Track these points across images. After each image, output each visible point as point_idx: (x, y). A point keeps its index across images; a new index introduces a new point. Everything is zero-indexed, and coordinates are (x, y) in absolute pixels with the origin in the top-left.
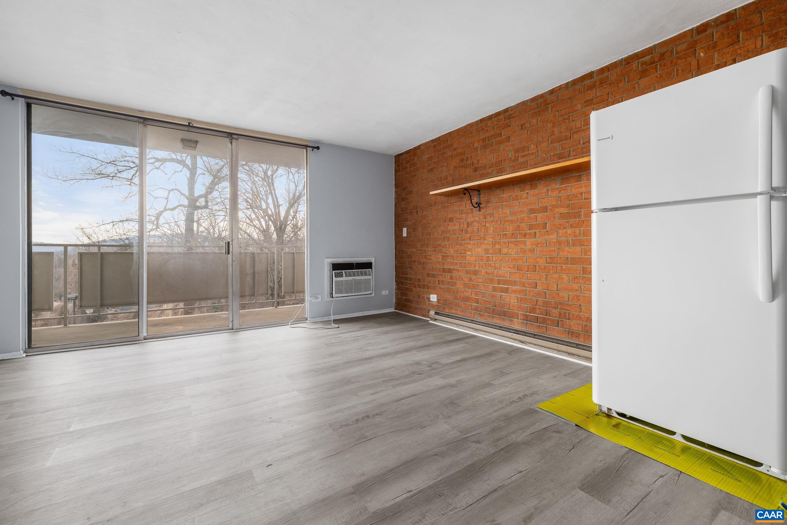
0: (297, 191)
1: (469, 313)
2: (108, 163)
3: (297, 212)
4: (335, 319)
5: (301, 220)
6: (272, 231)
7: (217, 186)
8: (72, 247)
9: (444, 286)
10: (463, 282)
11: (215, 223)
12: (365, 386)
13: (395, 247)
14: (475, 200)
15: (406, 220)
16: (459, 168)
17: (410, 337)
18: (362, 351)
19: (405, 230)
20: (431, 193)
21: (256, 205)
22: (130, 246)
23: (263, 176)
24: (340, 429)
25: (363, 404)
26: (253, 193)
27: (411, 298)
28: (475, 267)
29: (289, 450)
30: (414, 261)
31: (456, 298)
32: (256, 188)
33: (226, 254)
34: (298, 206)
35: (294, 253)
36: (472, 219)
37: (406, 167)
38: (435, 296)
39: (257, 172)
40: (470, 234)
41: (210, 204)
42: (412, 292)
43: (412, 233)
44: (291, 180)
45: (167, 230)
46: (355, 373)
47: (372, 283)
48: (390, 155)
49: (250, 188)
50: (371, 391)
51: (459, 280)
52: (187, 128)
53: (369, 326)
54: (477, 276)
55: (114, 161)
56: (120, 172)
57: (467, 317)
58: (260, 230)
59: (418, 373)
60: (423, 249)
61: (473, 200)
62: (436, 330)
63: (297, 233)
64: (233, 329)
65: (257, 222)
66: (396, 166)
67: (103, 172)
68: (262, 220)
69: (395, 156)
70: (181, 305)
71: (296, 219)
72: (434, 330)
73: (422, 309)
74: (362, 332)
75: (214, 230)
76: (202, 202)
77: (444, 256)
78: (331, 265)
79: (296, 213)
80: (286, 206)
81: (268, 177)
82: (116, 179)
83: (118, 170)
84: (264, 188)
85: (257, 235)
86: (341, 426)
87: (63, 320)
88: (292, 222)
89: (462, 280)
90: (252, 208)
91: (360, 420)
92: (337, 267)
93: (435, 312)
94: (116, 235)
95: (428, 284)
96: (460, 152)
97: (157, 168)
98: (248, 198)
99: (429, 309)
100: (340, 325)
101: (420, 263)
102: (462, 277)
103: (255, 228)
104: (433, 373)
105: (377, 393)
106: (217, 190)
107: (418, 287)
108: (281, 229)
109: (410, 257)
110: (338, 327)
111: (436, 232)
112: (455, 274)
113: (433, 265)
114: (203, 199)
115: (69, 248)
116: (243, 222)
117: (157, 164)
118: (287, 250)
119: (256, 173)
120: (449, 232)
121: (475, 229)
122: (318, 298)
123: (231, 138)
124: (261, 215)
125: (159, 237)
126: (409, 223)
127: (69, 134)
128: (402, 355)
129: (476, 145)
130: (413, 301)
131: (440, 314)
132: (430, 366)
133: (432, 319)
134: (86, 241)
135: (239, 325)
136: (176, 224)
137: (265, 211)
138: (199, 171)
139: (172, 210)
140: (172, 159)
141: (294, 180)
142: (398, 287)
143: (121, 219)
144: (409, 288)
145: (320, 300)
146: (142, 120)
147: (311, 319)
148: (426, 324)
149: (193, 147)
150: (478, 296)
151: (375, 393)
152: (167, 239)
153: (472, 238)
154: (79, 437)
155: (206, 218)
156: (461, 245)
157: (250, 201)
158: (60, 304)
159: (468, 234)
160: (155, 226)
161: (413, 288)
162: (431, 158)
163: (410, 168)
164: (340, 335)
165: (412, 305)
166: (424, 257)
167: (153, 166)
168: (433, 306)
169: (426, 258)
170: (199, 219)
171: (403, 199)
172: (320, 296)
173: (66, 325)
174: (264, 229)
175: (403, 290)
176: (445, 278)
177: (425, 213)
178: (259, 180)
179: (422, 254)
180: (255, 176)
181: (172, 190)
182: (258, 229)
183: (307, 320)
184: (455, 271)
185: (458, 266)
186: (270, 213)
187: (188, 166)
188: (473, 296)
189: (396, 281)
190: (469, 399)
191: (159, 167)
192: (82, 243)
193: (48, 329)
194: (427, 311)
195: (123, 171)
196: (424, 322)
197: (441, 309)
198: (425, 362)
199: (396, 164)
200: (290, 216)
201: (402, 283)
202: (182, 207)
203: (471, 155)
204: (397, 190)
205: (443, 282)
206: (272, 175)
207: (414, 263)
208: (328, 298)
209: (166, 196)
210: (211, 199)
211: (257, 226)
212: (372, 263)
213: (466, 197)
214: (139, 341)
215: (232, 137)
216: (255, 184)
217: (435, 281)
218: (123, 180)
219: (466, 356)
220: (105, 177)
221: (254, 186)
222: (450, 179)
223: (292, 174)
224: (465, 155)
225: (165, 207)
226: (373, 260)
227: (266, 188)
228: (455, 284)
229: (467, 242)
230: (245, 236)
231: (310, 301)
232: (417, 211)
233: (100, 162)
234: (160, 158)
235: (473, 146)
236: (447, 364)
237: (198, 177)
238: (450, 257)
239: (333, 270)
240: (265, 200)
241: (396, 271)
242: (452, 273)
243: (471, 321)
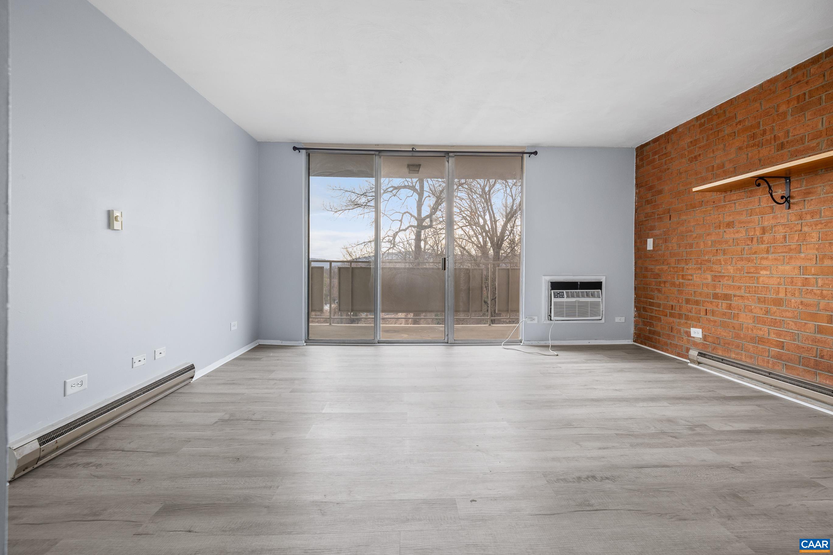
0: (515, 205)
1: (763, 361)
2: (361, 195)
3: (514, 226)
4: (553, 344)
5: (518, 235)
6: (489, 247)
7: (440, 206)
8: (341, 263)
9: (716, 318)
10: (751, 314)
11: (439, 241)
12: (590, 435)
13: (635, 263)
14: (779, 192)
15: (652, 228)
16: (746, 148)
17: (657, 381)
18: (588, 389)
19: (650, 242)
20: (694, 189)
21: (474, 221)
22: (369, 262)
23: (480, 192)
24: (556, 484)
25: (587, 458)
26: (471, 211)
27: (658, 329)
28: (778, 293)
29: (494, 489)
30: (665, 282)
31: (737, 336)
32: (474, 205)
33: (442, 270)
34: (515, 220)
35: (508, 270)
36: (772, 222)
37: (654, 160)
38: (700, 331)
39: (475, 189)
40: (768, 243)
41: (434, 223)
42: (661, 321)
43: (661, 246)
44: (508, 194)
45: (401, 248)
46: (577, 415)
47: (602, 307)
48: (629, 148)
49: (469, 205)
50: (598, 444)
51: (745, 312)
52: (411, 154)
53: (597, 359)
54: (781, 308)
55: (365, 193)
56: (369, 201)
57: (760, 366)
58: (477, 246)
59: (672, 435)
60: (679, 266)
61: (775, 192)
62: (700, 377)
63: (514, 248)
64: (448, 343)
65: (475, 238)
66: (638, 161)
67: (359, 202)
68: (480, 236)
69: (637, 149)
70: (411, 315)
71: (513, 234)
72: (696, 377)
73: (676, 346)
74: (588, 365)
75: (438, 248)
76: (427, 222)
77: (715, 276)
78: (550, 284)
79: (513, 228)
80: (503, 221)
81: (486, 194)
82: (367, 207)
83: (368, 200)
84: (482, 204)
85: (475, 251)
86: (558, 480)
87: (328, 320)
88: (510, 237)
89: (751, 311)
90: (470, 225)
91: (582, 479)
92: (556, 286)
93: (699, 353)
94: (366, 253)
95: (687, 314)
96: (750, 124)
97: (395, 195)
98: (467, 215)
99: (687, 347)
100: (559, 353)
101: (673, 284)
102: (750, 307)
103: (474, 245)
104: (697, 441)
105: (607, 448)
106: (440, 210)
107: (670, 316)
108: (497, 246)
109: (658, 276)
110: (557, 355)
111: (702, 243)
112: (735, 302)
113: (696, 288)
114: (428, 220)
115: (333, 264)
116: (462, 239)
117: (395, 192)
118: (503, 266)
119: (475, 191)
120: (727, 242)
121: (778, 237)
122: (534, 320)
123: (448, 157)
124: (479, 231)
125: (395, 254)
126: (657, 232)
127: (331, 173)
128: (645, 404)
129: (783, 108)
130: (661, 334)
131: (707, 356)
132: (691, 429)
133: (692, 361)
134: (349, 259)
135: (453, 340)
136: (408, 243)
137: (483, 227)
138: (426, 194)
139: (405, 230)
140: (405, 186)
141: (512, 193)
142: (639, 314)
143: (370, 240)
144: (656, 317)
145: (536, 322)
146: (377, 153)
147: (526, 342)
148: (684, 367)
149: (417, 171)
150: (782, 337)
151: (604, 448)
152: (401, 256)
153: (772, 250)
154: (328, 420)
155: (431, 236)
156: (749, 260)
157: (468, 218)
158: (334, 306)
159: (762, 244)
160: (392, 245)
161: (662, 317)
162: (694, 143)
163: (659, 160)
164: (559, 365)
165: (661, 338)
166: (680, 277)
167: (391, 193)
168: (695, 344)
169: (683, 278)
170: (426, 238)
171: (648, 202)
172: (536, 318)
173: (331, 324)
174: (481, 245)
175: (647, 319)
176: (717, 306)
177: (684, 217)
178: (477, 197)
179: (677, 272)
180: (473, 194)
181: (405, 213)
182: (476, 245)
183: (521, 342)
184: (737, 298)
185: (743, 291)
186: (487, 229)
187: (417, 191)
188: (773, 337)
189: (636, 306)
190: (770, 498)
191: (396, 194)
192: (346, 260)
193: (320, 326)
194: (684, 350)
195: (371, 200)
196: (679, 363)
197: (710, 349)
198: (683, 422)
199: (638, 159)
200: (507, 231)
201: (645, 309)
202: (412, 228)
203: (773, 126)
204: (639, 191)
205: (713, 313)
206: (489, 191)
207: (664, 284)
208: (545, 320)
209: (400, 219)
210: (435, 219)
211: (475, 242)
212: (602, 282)
213: (761, 190)
214: (374, 344)
215: (448, 155)
216: (473, 202)
217: (700, 310)
218: (371, 208)
219: (758, 426)
220: (359, 207)
221: (472, 204)
222: (728, 166)
223: (510, 188)
224: (759, 128)
225: (400, 229)
226: (603, 279)
227: (484, 204)
228: (736, 316)
229: (761, 256)
230: (465, 253)
231: (525, 322)
232: (670, 216)
233: (357, 195)
234: (396, 186)
235: (777, 111)
236: (722, 432)
237: (424, 200)
238: (726, 278)
239: (552, 289)
240: (483, 216)
241: (635, 294)
242: (731, 300)
243: (767, 374)
